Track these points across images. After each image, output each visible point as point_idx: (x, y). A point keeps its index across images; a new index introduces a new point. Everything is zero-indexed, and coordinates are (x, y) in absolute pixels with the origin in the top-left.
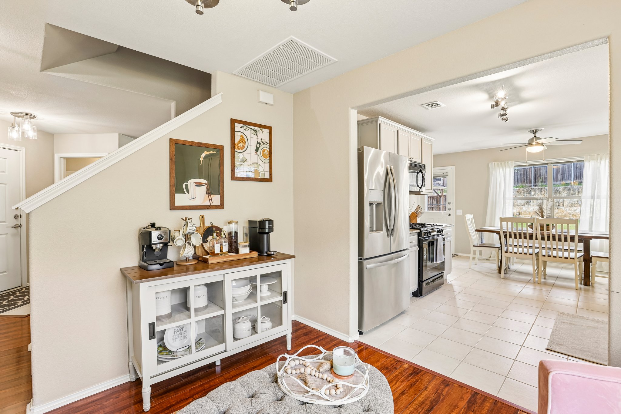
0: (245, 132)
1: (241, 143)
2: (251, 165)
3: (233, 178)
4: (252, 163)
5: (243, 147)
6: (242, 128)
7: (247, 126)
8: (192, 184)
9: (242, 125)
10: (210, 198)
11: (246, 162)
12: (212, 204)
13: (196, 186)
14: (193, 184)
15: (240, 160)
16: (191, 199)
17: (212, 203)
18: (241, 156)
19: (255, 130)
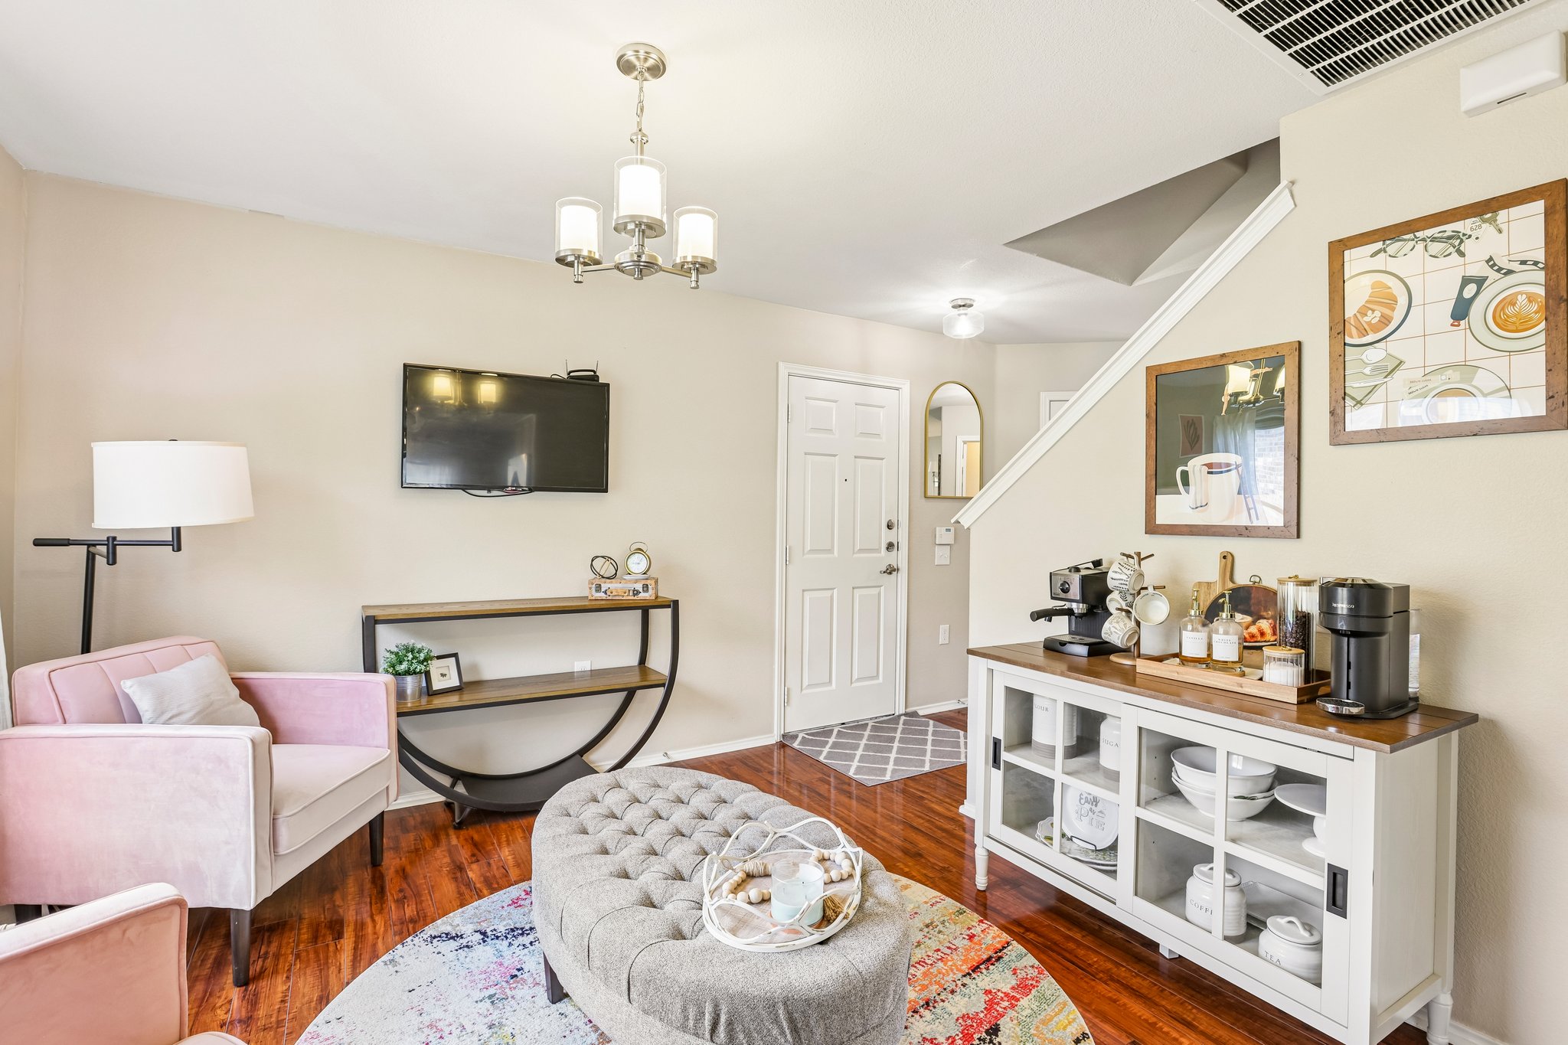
0: (1393, 265)
1: (1373, 311)
2: (1427, 378)
3: (1339, 435)
4: (1428, 370)
5: (1385, 320)
6: (1382, 254)
7: (1405, 237)
8: (1197, 469)
9: (1379, 245)
10: (1251, 505)
11: (1397, 374)
12: (1255, 523)
13: (1209, 473)
14: (1201, 471)
15: (1367, 371)
16: (1197, 508)
17: (1258, 519)
18: (1374, 355)
19: (1450, 238)
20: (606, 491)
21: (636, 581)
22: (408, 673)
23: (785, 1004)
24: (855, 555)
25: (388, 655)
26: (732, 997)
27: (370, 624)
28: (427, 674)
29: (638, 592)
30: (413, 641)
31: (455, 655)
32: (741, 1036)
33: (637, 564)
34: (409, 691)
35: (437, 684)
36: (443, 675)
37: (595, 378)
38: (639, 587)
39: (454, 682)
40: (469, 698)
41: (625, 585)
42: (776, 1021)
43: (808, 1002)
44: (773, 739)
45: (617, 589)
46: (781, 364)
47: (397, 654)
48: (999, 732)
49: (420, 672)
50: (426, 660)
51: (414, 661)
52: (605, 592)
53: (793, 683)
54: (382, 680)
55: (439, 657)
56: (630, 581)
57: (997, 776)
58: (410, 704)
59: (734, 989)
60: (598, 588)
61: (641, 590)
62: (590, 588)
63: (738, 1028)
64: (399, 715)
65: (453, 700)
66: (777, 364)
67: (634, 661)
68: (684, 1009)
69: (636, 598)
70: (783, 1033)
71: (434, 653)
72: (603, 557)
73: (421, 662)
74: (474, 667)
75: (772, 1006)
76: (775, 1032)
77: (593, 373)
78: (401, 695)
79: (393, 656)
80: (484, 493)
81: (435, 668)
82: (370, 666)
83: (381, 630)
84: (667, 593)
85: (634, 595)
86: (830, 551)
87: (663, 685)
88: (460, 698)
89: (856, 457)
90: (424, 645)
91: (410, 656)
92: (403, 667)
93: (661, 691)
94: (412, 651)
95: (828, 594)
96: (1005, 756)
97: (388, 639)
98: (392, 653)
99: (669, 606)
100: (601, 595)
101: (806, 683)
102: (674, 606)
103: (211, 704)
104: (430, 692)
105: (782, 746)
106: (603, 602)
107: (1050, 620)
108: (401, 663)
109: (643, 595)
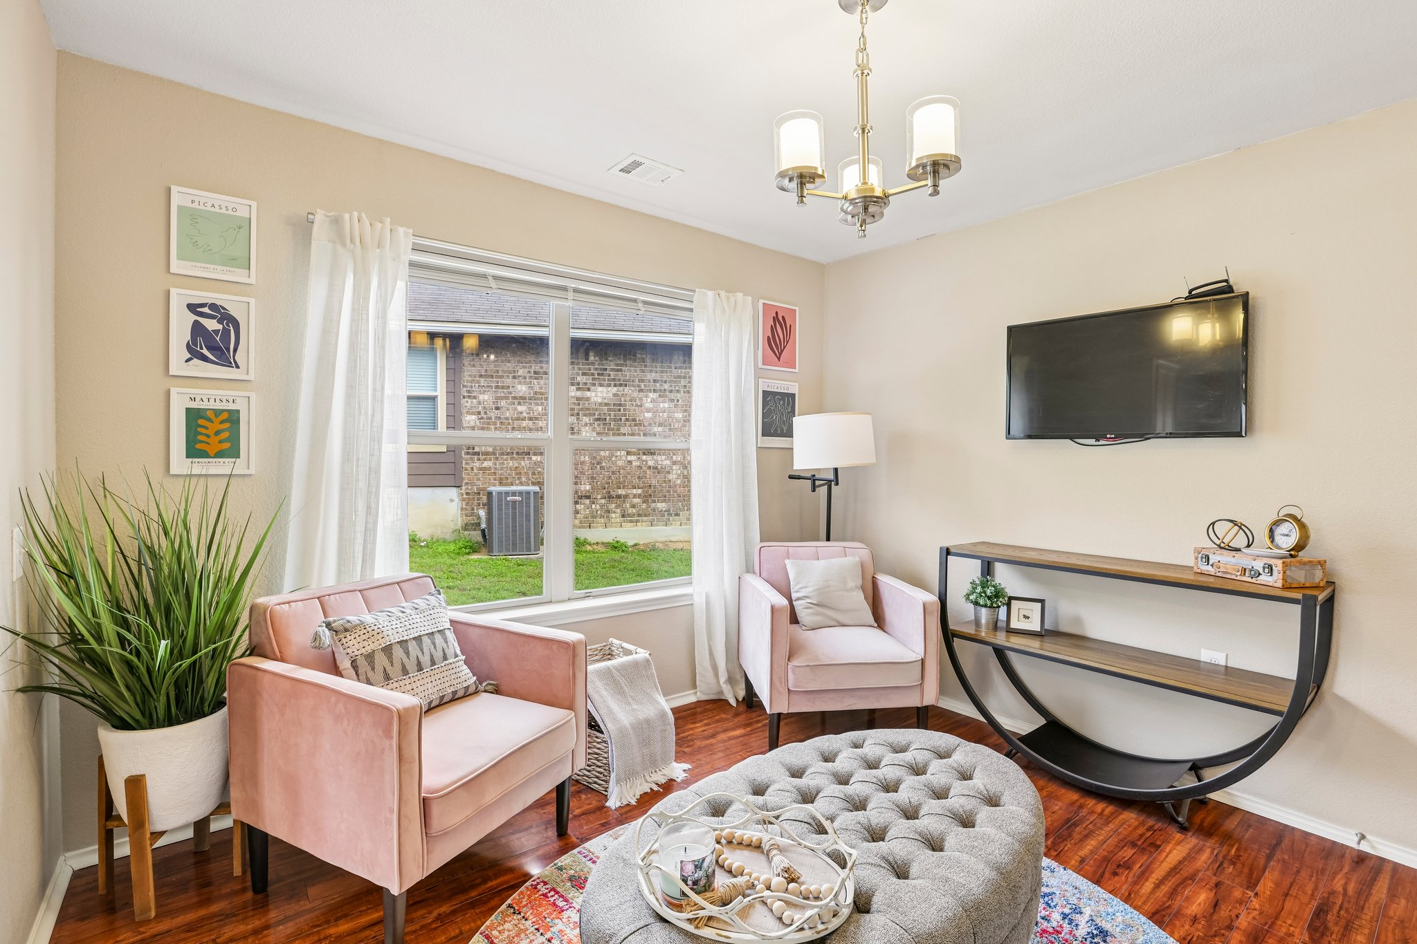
34: (983, 621)
39: (1035, 626)
41: (1240, 561)
62: (1197, 558)
69: (1254, 580)
72: (1231, 521)
88: (1041, 645)
103: (828, 587)
106: (1211, 579)
109: (1265, 578)
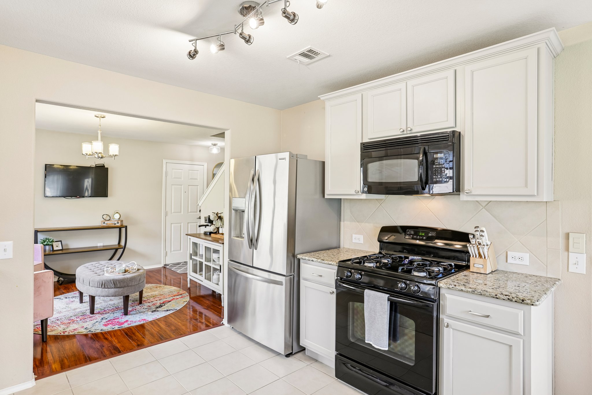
20: (107, 197)
21: (115, 221)
22: (47, 245)
23: (113, 280)
24: (188, 214)
25: (41, 240)
26: (105, 280)
27: (36, 232)
28: (52, 245)
29: (116, 224)
30: (48, 237)
31: (61, 241)
32: (106, 286)
33: (117, 216)
35: (55, 248)
36: (57, 246)
37: (104, 166)
38: (116, 222)
40: (64, 252)
42: (111, 283)
43: (117, 280)
44: (162, 265)
45: (109, 223)
46: (163, 160)
47: (43, 240)
48: (191, 252)
49: (50, 245)
50: (52, 241)
51: (49, 242)
52: (106, 224)
53: (168, 250)
54: (40, 246)
55: (56, 242)
56: (113, 221)
57: (191, 261)
58: (47, 252)
59: (105, 279)
60: (104, 223)
61: (116, 223)
62: (102, 223)
63: (105, 285)
64: (45, 255)
65: (60, 252)
66: (162, 160)
67: (117, 243)
68: (98, 284)
69: (115, 225)
70: (112, 285)
71: (55, 240)
73: (51, 242)
74: (67, 245)
75: (111, 281)
76: (111, 285)
77: (103, 165)
78: (45, 251)
79: (42, 241)
80: (70, 198)
81: (55, 244)
82: (36, 242)
83: (39, 234)
84: (124, 224)
85: (114, 225)
86: (181, 212)
87: (122, 248)
89: (189, 185)
90: (51, 238)
91: (47, 241)
92: (46, 243)
93: (122, 250)
94: (48, 239)
95: (180, 224)
96: (192, 257)
97: (41, 237)
98: (42, 240)
99: (124, 227)
100: (105, 225)
101: (172, 250)
102: (126, 227)
104: (53, 250)
105: (164, 267)
107: (206, 227)
108: (45, 242)
109: (117, 225)
